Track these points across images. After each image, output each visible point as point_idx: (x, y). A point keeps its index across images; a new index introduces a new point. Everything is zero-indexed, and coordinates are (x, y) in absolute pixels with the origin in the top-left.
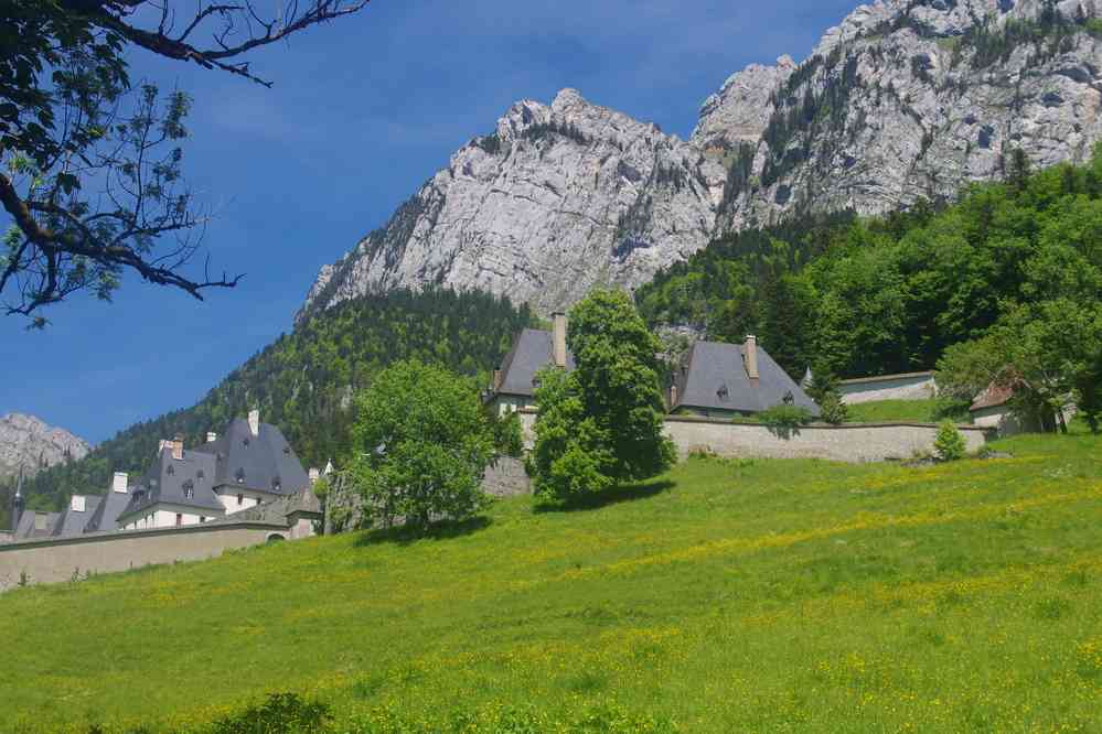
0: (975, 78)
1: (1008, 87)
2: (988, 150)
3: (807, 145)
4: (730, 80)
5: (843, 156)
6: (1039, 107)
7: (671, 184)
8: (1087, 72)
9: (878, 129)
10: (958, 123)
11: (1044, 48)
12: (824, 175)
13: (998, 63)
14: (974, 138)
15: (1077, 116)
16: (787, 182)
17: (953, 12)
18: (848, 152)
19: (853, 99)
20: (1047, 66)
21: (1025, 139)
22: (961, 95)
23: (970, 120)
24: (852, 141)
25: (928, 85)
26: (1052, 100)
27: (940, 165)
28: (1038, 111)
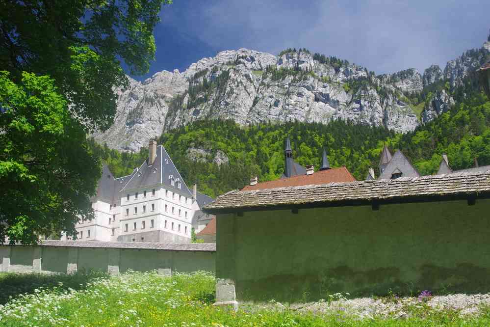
0: (273, 84)
1: (284, 88)
2: (277, 108)
3: (206, 97)
4: (156, 74)
5: (226, 102)
6: (295, 96)
7: (150, 103)
8: (312, 88)
9: (238, 95)
10: (267, 97)
11: (297, 78)
12: (217, 107)
13: (281, 80)
14: (272, 103)
15: (308, 101)
16: (198, 108)
17: (253, 63)
18: (228, 101)
19: (228, 84)
20: (299, 84)
21: (291, 106)
22: (268, 88)
23: (271, 97)
24: (228, 97)
25: (252, 84)
26: (300, 95)
27: (261, 110)
28: (295, 98)
